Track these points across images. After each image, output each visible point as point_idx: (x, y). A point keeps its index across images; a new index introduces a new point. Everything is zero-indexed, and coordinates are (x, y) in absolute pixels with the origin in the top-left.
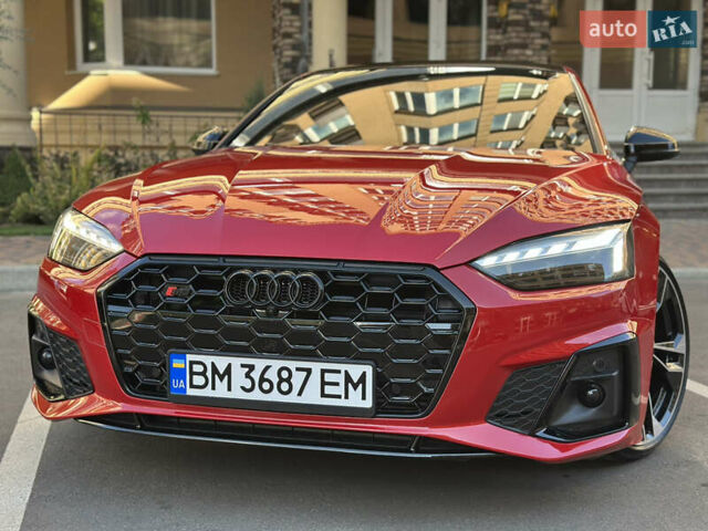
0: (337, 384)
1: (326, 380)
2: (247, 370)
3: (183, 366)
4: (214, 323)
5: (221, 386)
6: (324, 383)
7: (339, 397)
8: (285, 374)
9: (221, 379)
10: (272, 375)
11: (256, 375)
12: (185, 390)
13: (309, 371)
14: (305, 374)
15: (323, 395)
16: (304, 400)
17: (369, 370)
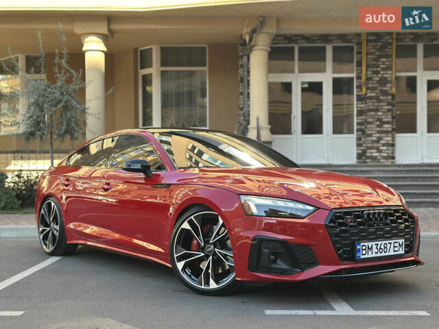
0: (397, 247)
1: (395, 245)
3: (359, 248)
4: (364, 231)
5: (370, 252)
6: (394, 247)
7: (397, 251)
8: (385, 246)
9: (370, 250)
10: (382, 247)
11: (378, 247)
12: (360, 256)
13: (391, 243)
16: (390, 254)
17: (403, 240)
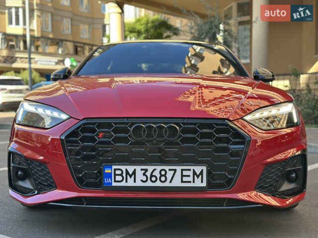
0: (189, 176)
1: (184, 174)
2: (144, 171)
3: (110, 171)
5: (131, 180)
6: (182, 176)
7: (190, 182)
8: (163, 173)
9: (131, 177)
10: (157, 173)
11: (148, 174)
12: (111, 184)
13: (175, 170)
14: (173, 172)
15: (182, 181)
16: (173, 184)
17: (204, 168)
